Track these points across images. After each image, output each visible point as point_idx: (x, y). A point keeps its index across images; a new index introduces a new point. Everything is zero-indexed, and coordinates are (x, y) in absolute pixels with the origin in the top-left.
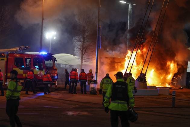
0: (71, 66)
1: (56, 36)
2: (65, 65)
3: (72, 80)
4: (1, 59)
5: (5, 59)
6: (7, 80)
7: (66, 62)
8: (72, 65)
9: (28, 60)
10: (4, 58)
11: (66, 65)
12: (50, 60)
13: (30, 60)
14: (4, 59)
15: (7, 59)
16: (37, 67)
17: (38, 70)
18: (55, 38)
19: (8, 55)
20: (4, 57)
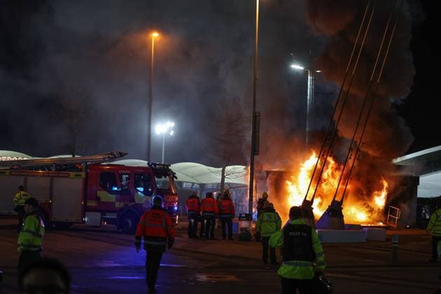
0: (202, 186)
1: (174, 129)
2: (191, 184)
3: (206, 214)
4: (76, 175)
5: (83, 174)
6: (87, 213)
7: (192, 177)
8: (205, 184)
9: (124, 177)
10: (80, 173)
11: (193, 184)
12: (165, 177)
13: (127, 176)
14: (80, 175)
15: (87, 174)
16: (141, 189)
17: (142, 195)
18: (172, 133)
19: (87, 167)
20: (81, 170)
